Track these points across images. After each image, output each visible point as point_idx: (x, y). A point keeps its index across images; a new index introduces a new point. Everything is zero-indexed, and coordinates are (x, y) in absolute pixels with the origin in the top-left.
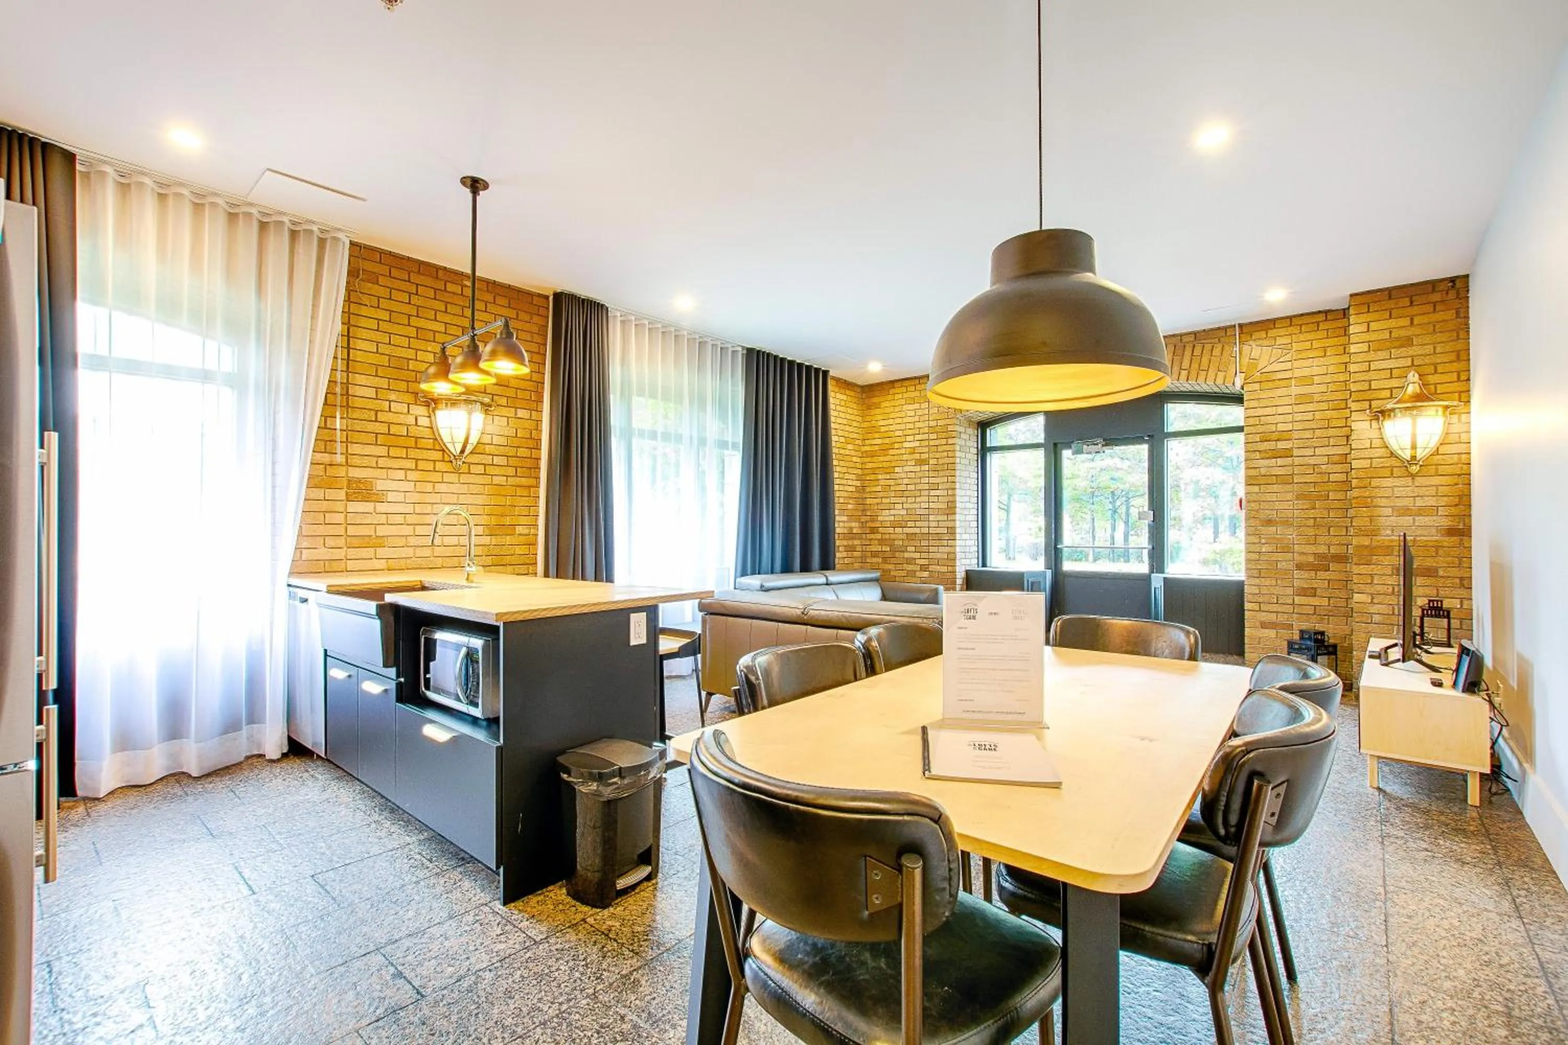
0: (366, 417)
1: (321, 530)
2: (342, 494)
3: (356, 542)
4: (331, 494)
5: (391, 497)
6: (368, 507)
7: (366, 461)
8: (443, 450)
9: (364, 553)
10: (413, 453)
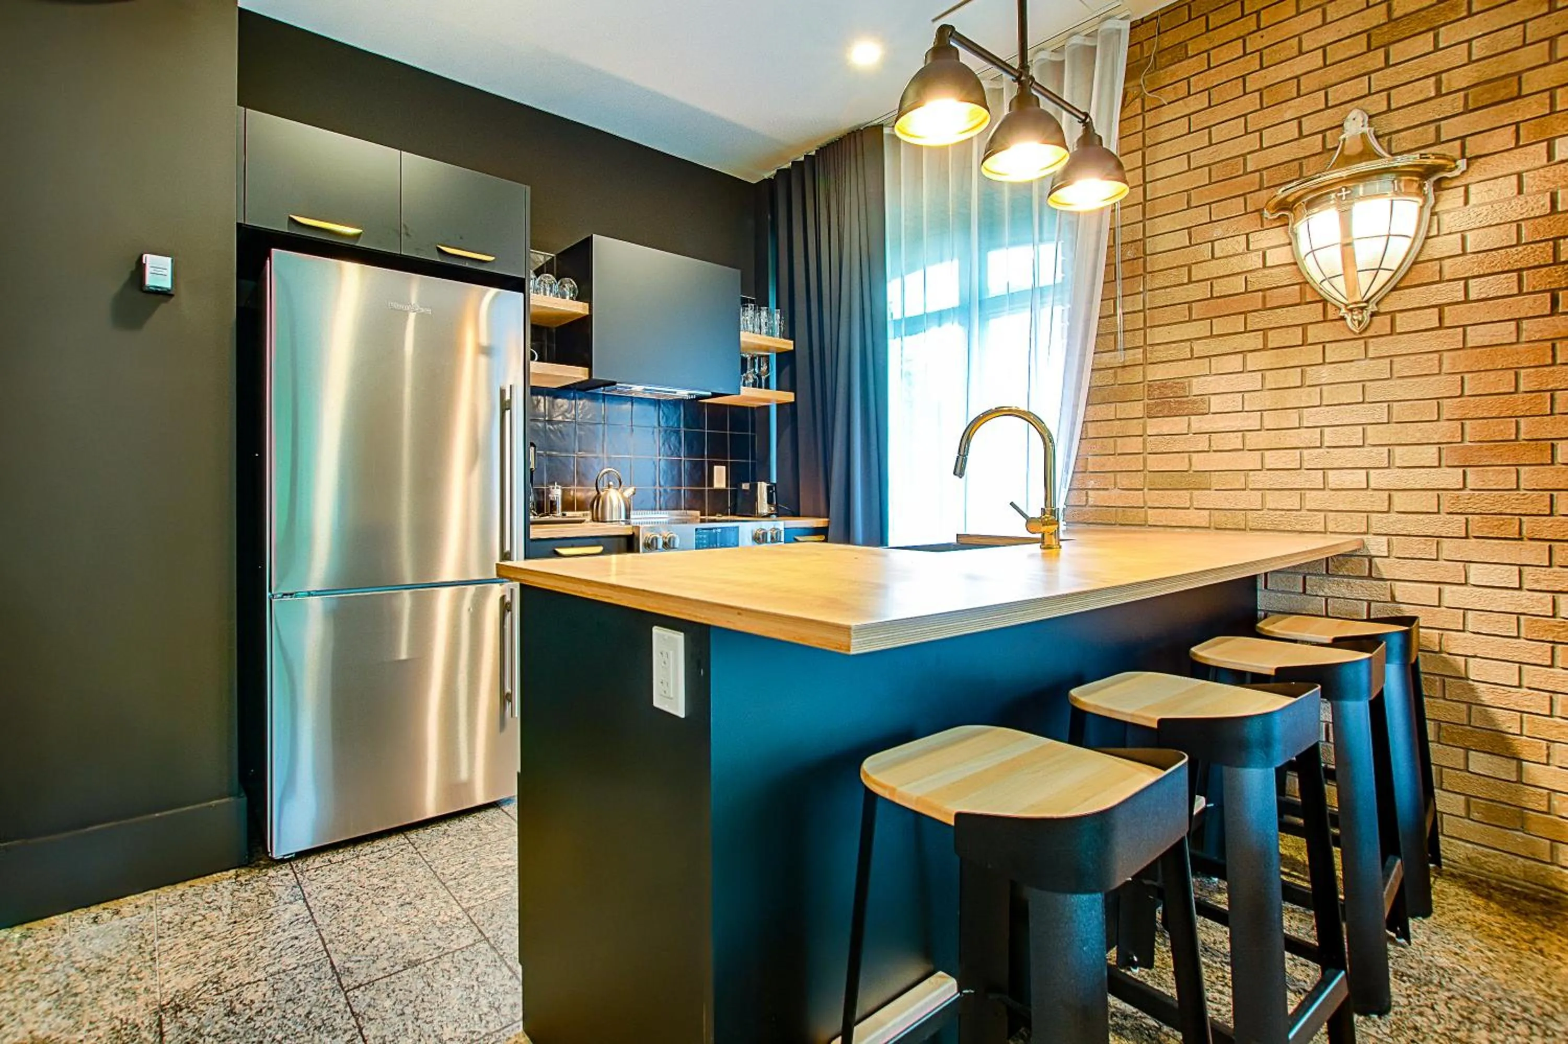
0: (1172, 281)
1: (1111, 463)
2: (1137, 409)
3: (1159, 480)
4: (1127, 410)
5: (1216, 404)
6: (1177, 424)
7: (1172, 352)
8: (1324, 301)
9: (1173, 498)
10: (1256, 321)
